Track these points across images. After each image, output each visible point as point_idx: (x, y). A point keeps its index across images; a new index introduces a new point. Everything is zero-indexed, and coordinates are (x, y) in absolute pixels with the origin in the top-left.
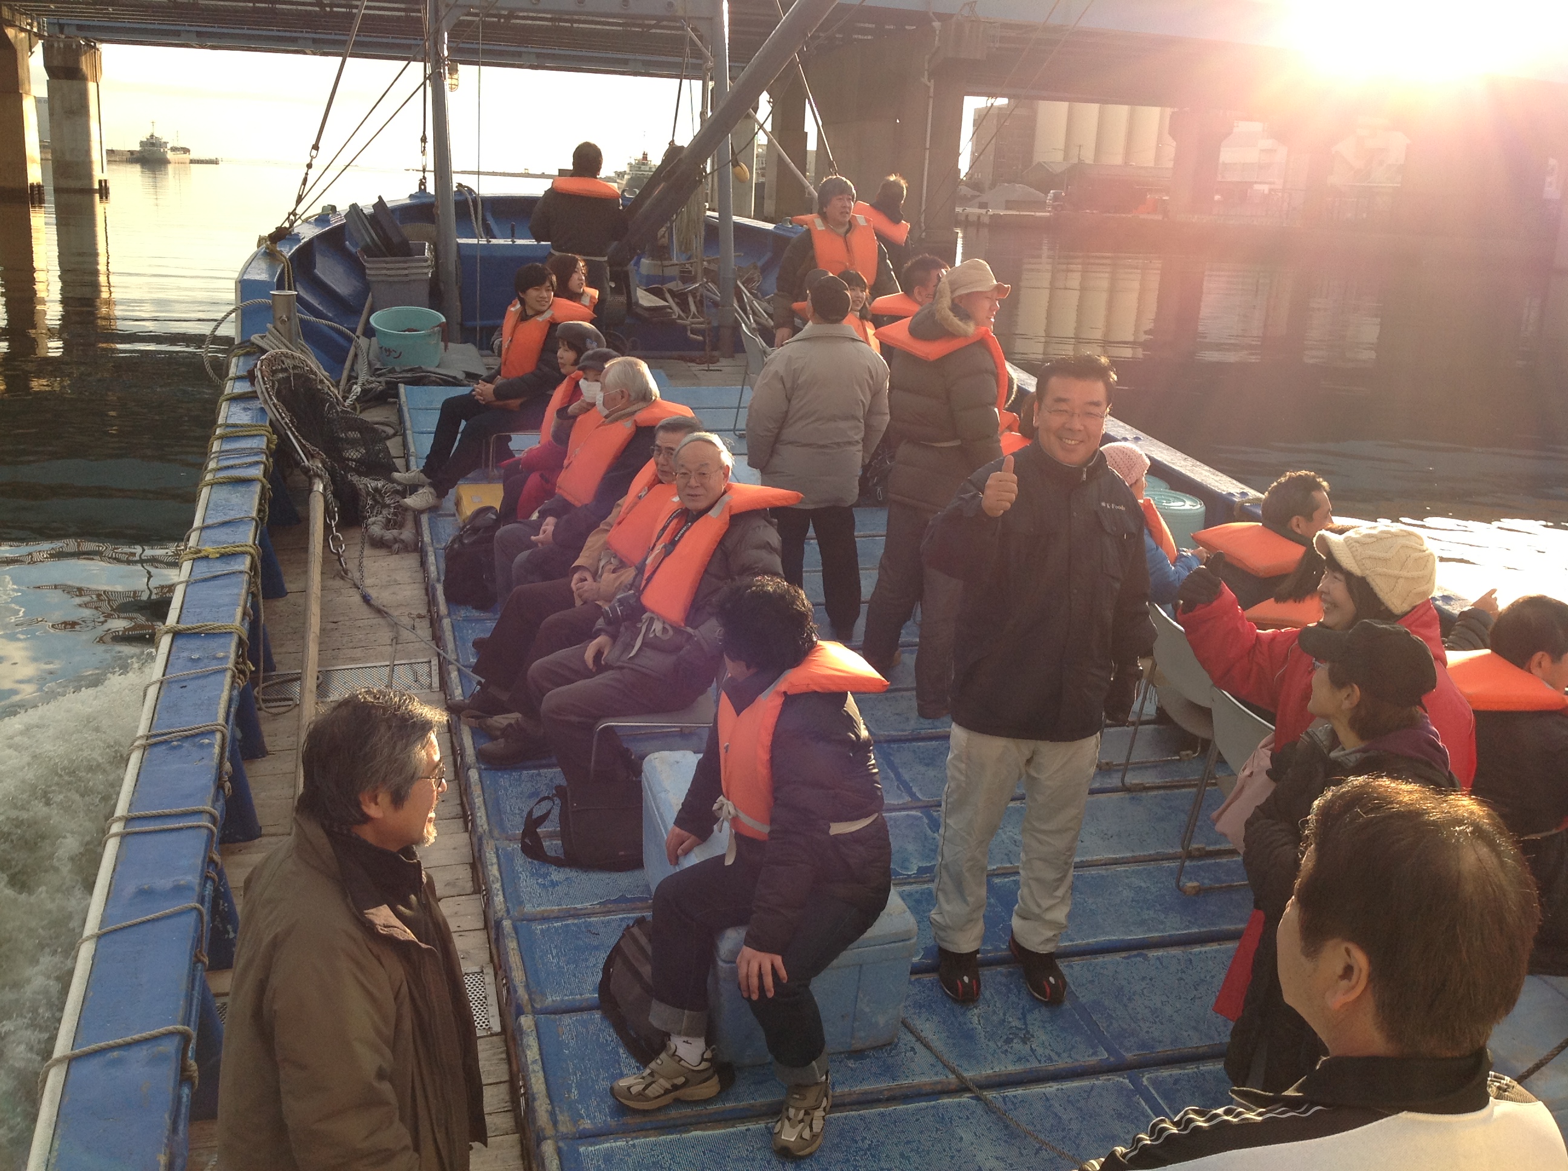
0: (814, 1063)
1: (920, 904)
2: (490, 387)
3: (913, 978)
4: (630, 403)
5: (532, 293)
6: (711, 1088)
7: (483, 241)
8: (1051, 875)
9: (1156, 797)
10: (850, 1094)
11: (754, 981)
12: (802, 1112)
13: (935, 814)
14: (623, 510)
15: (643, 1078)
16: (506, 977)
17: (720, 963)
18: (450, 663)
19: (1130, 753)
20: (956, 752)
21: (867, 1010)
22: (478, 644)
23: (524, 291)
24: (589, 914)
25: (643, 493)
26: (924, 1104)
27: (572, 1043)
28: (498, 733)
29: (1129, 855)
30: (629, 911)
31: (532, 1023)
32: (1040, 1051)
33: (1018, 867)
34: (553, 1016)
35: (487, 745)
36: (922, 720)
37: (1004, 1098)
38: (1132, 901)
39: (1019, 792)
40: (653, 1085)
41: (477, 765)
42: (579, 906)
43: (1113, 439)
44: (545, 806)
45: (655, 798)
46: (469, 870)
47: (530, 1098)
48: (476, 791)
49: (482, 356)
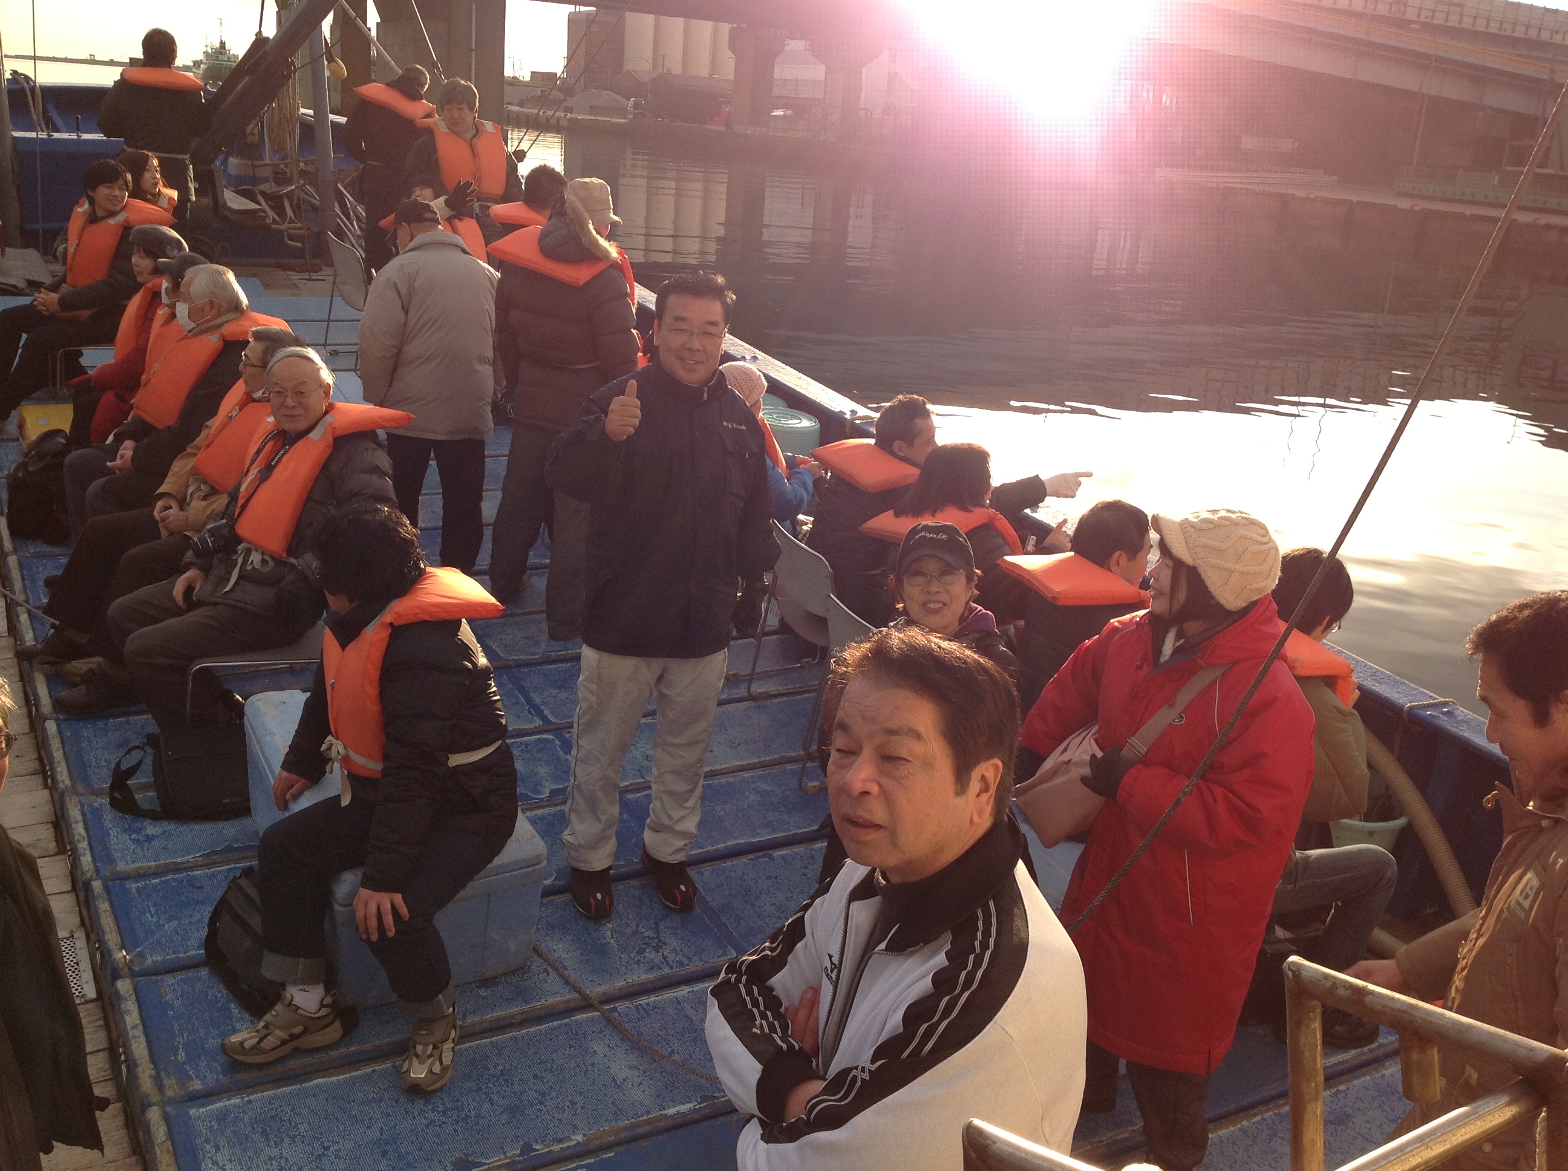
0: (440, 996)
1: (551, 828)
2: (54, 296)
3: (546, 900)
4: (220, 314)
5: (103, 191)
6: (334, 1031)
7: (43, 135)
8: (682, 787)
9: (779, 703)
10: (482, 1023)
11: (373, 923)
12: (431, 1047)
13: (568, 735)
14: (212, 431)
15: (257, 1031)
16: (99, 941)
17: (337, 907)
18: (18, 604)
19: (755, 664)
20: (587, 673)
21: (497, 937)
22: (49, 583)
23: (94, 189)
24: (191, 868)
25: (234, 414)
26: (557, 1023)
27: (177, 1003)
28: (78, 679)
29: (755, 760)
30: (235, 861)
31: (130, 987)
32: (671, 957)
33: (650, 781)
34: (154, 978)
35: (65, 694)
36: (553, 643)
37: (637, 1007)
38: (758, 805)
39: (650, 708)
40: (269, 1037)
41: (55, 716)
42: (179, 860)
43: (733, 358)
44: (136, 756)
45: (259, 742)
46: (52, 829)
47: (132, 1065)
48: (55, 745)
49: (46, 262)
